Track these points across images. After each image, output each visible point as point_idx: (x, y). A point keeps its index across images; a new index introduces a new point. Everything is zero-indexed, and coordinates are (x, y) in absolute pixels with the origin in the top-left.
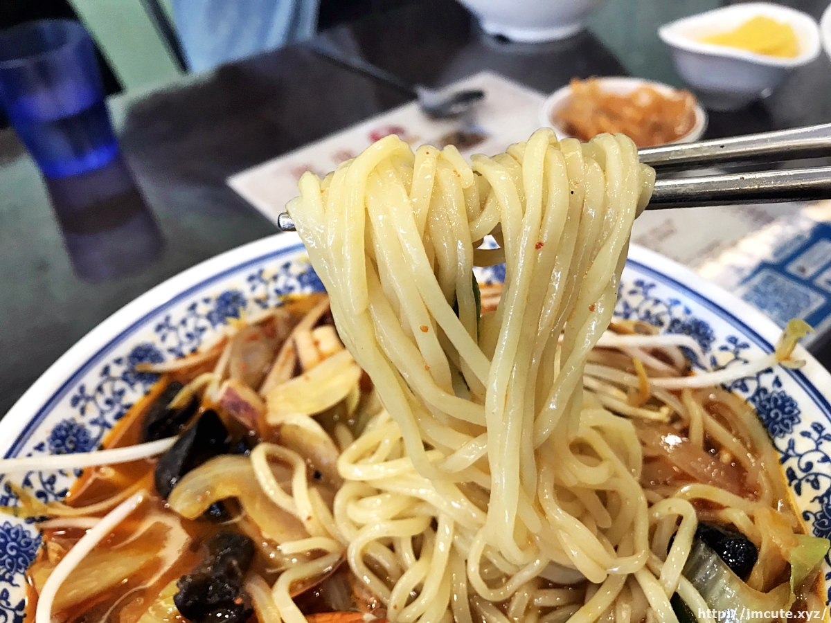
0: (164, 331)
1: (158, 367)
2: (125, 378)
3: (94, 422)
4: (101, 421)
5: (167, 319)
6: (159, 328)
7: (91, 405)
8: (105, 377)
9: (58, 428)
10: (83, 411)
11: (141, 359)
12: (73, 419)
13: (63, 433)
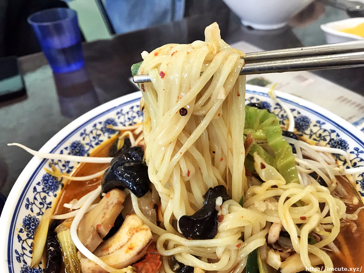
0: (120, 115)
1: (115, 128)
2: (102, 130)
3: (87, 144)
4: (90, 144)
5: (122, 110)
6: (118, 113)
7: (87, 137)
8: (94, 128)
9: (74, 143)
10: (84, 139)
11: (109, 124)
12: (80, 141)
13: (76, 145)
